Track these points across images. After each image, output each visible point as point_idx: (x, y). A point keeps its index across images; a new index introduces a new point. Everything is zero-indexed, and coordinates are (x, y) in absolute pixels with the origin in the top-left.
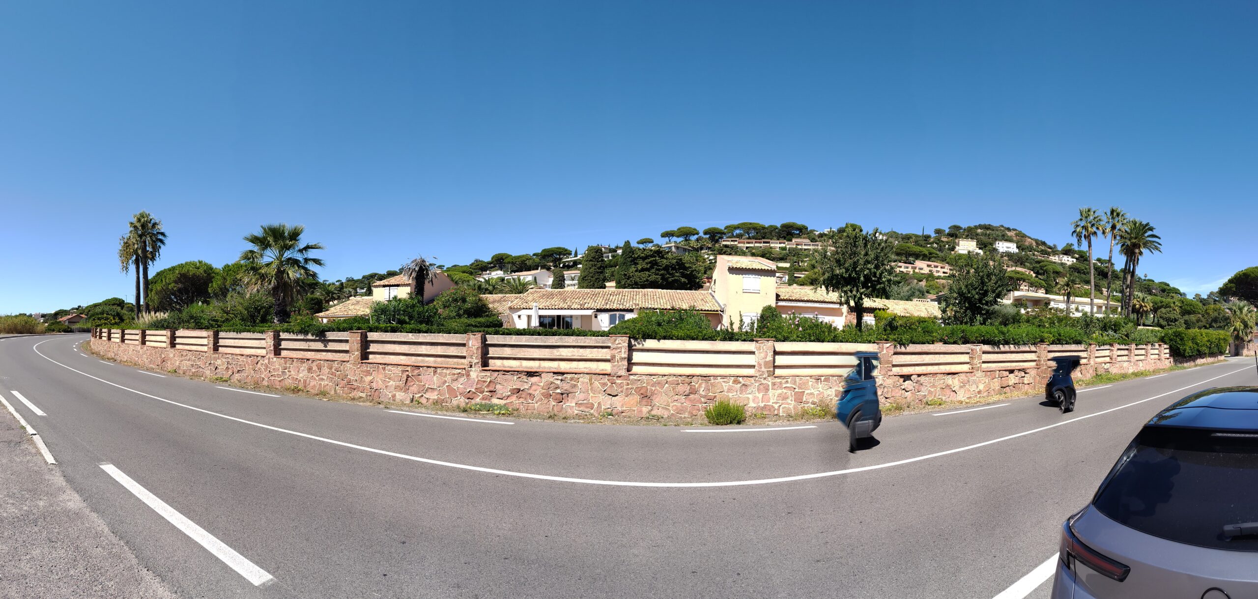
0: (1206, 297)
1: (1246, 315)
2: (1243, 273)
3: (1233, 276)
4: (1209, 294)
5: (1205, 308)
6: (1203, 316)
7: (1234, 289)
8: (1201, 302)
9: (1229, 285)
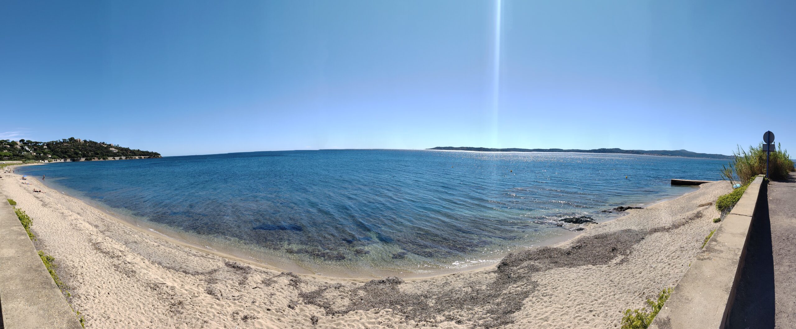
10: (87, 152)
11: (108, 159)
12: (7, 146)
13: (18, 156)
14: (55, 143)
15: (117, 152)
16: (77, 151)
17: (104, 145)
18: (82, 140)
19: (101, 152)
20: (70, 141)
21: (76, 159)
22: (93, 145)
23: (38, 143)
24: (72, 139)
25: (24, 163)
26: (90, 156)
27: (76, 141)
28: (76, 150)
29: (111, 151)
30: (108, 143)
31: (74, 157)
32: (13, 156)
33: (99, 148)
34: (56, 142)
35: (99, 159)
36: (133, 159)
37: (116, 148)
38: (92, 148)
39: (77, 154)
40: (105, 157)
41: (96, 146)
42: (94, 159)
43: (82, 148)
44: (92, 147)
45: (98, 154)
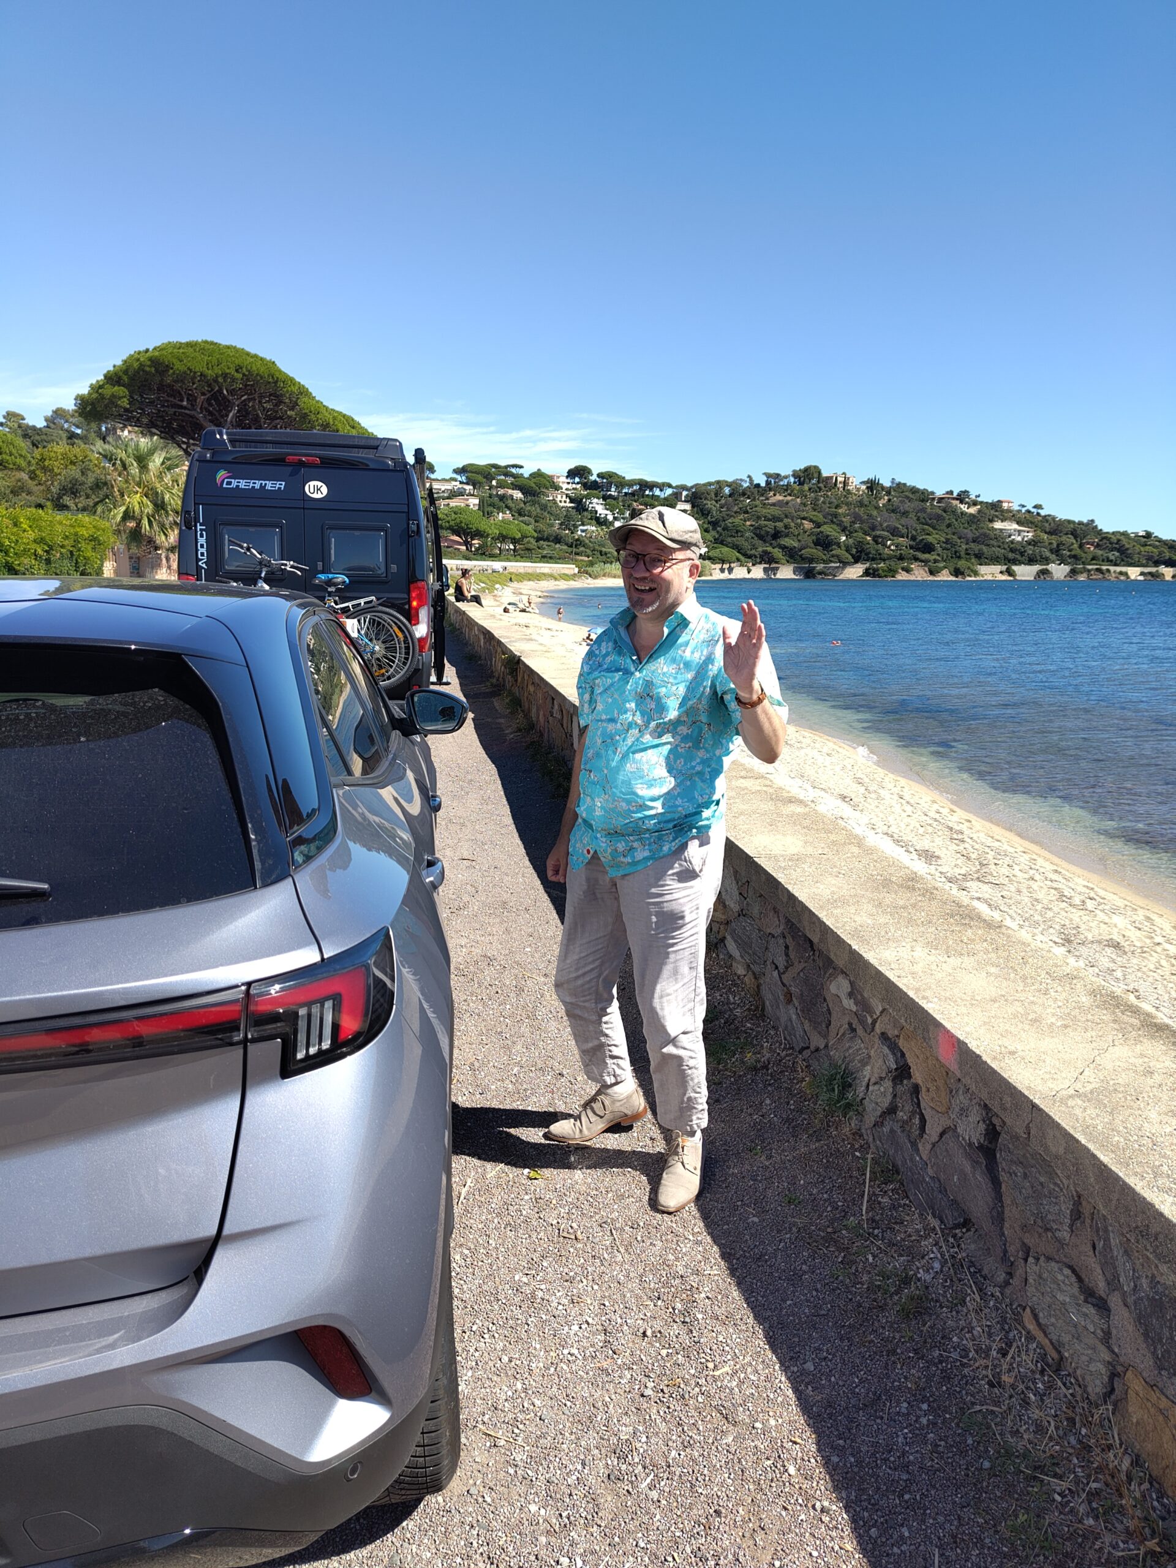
0: (41, 424)
1: (160, 477)
2: (150, 359)
3: (119, 363)
4: (50, 414)
5: (37, 453)
6: (33, 476)
7: (125, 402)
8: (25, 436)
9: (109, 391)
10: (875, 539)
11: (976, 573)
12: (510, 492)
13: (558, 540)
14: (727, 490)
15: (1029, 543)
16: (828, 529)
17: (964, 507)
18: (856, 482)
19: (947, 541)
20: (801, 484)
21: (820, 567)
22: (908, 506)
23: (651, 486)
24: (808, 475)
25: (584, 572)
26: (890, 558)
27: (828, 483)
28: (823, 528)
29: (1000, 535)
30: (987, 497)
31: (811, 560)
32: (538, 540)
33: (939, 518)
34: (735, 486)
35: (932, 573)
36: (1112, 577)
37: (1027, 519)
38: (903, 521)
39: (825, 543)
40: (962, 564)
41: (924, 510)
42: (907, 570)
43: (857, 518)
44: (905, 514)
45: (928, 548)
